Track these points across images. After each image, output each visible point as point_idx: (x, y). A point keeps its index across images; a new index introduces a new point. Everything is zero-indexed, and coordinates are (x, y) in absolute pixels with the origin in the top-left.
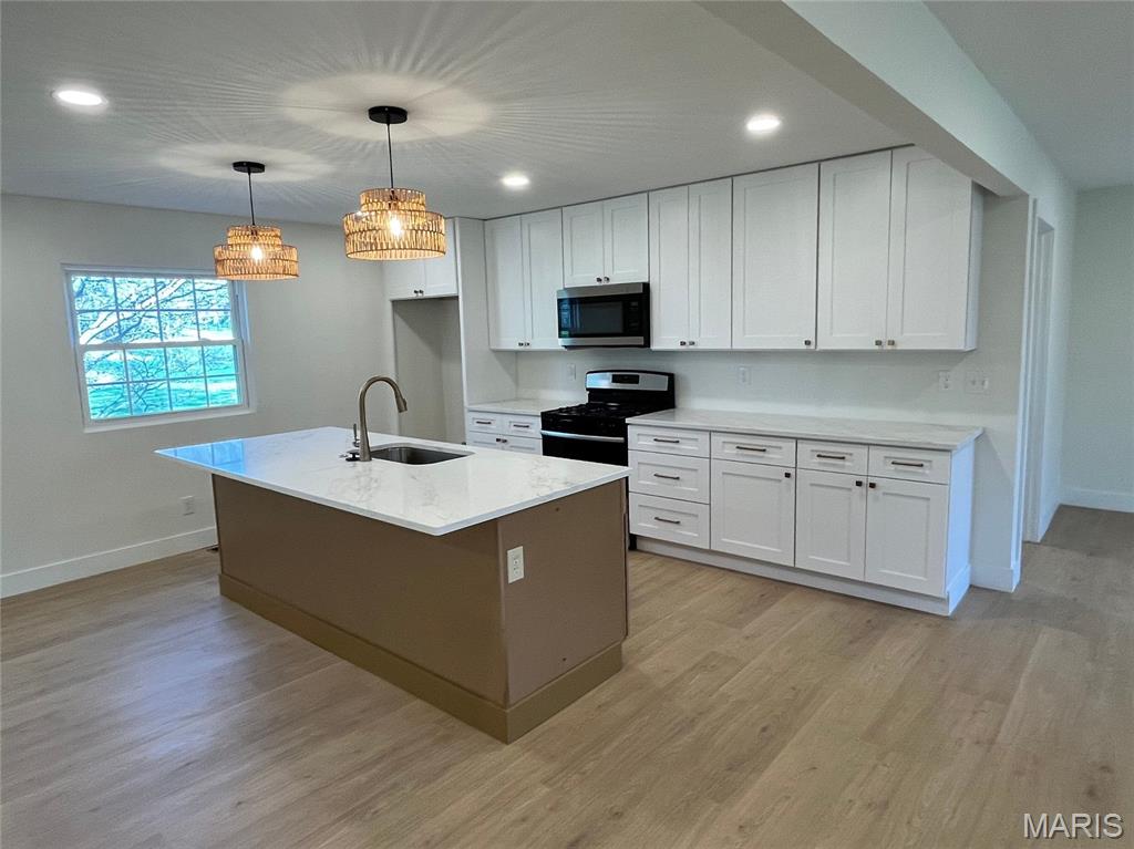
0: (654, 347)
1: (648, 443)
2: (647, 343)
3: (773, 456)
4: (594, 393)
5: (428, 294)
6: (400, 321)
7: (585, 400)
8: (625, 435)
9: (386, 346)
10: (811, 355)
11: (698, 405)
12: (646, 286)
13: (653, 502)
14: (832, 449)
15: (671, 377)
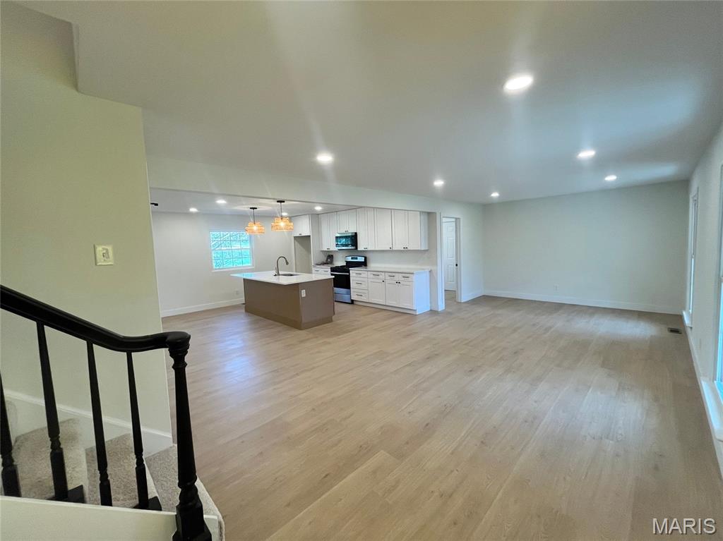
0: (359, 249)
1: (354, 274)
2: (357, 248)
3: (381, 277)
4: (347, 262)
5: (303, 235)
6: (296, 243)
7: (345, 264)
8: (349, 272)
9: (291, 249)
10: (391, 251)
11: (372, 265)
12: (356, 233)
13: (355, 290)
14: (392, 274)
15: (365, 258)
